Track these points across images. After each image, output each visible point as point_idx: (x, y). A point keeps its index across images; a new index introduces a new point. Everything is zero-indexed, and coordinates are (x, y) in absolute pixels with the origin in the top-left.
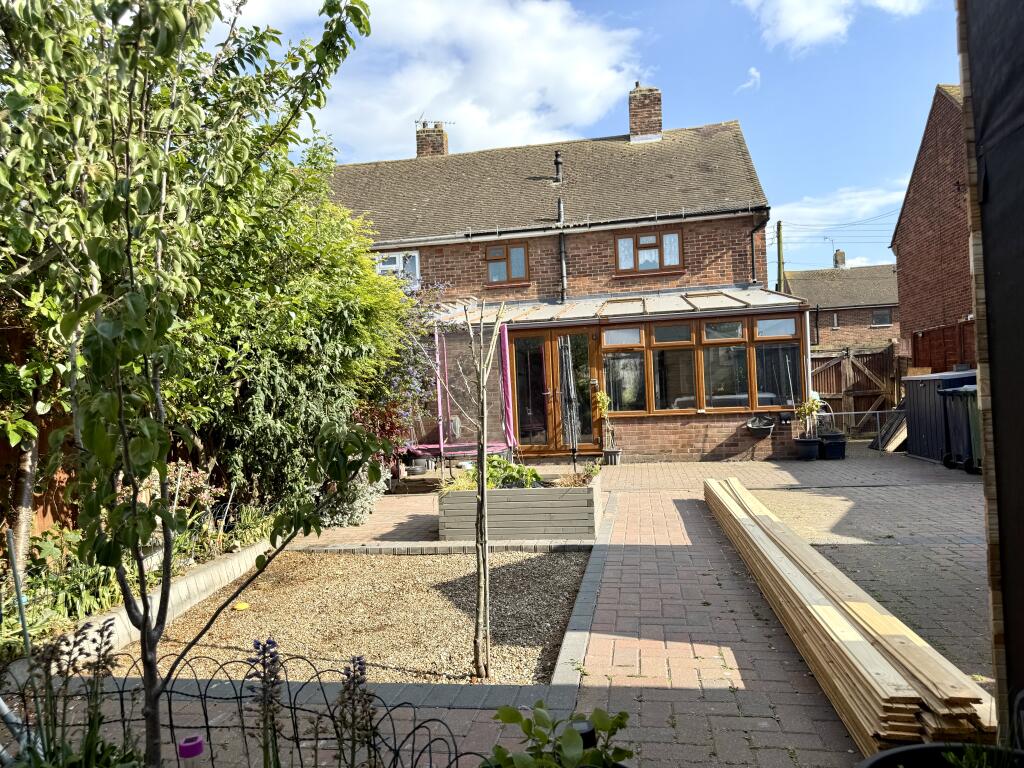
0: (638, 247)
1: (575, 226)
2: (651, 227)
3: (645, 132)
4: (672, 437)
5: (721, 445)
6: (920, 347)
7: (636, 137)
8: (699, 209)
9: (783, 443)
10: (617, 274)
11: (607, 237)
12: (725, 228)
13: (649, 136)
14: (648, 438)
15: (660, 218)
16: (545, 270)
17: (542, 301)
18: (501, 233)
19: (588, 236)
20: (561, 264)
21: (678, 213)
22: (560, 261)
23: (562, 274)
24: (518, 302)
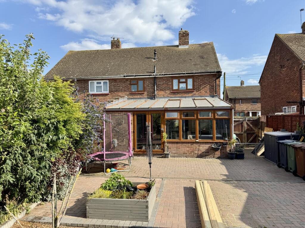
0: (179, 82)
1: (159, 75)
2: (184, 76)
3: (183, 44)
4: (187, 149)
5: (203, 152)
6: (269, 121)
7: (181, 46)
8: (199, 71)
9: (224, 153)
10: (172, 91)
11: (170, 78)
12: (207, 77)
13: (185, 46)
14: (179, 149)
15: (187, 74)
16: (149, 88)
17: (148, 98)
18: (135, 76)
19: (164, 78)
20: (155, 87)
21: (192, 72)
22: (155, 86)
23: (155, 90)
24: (140, 98)
